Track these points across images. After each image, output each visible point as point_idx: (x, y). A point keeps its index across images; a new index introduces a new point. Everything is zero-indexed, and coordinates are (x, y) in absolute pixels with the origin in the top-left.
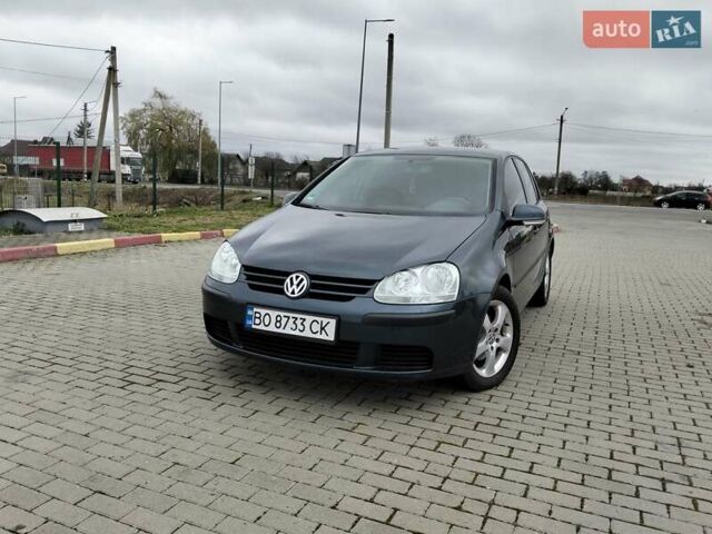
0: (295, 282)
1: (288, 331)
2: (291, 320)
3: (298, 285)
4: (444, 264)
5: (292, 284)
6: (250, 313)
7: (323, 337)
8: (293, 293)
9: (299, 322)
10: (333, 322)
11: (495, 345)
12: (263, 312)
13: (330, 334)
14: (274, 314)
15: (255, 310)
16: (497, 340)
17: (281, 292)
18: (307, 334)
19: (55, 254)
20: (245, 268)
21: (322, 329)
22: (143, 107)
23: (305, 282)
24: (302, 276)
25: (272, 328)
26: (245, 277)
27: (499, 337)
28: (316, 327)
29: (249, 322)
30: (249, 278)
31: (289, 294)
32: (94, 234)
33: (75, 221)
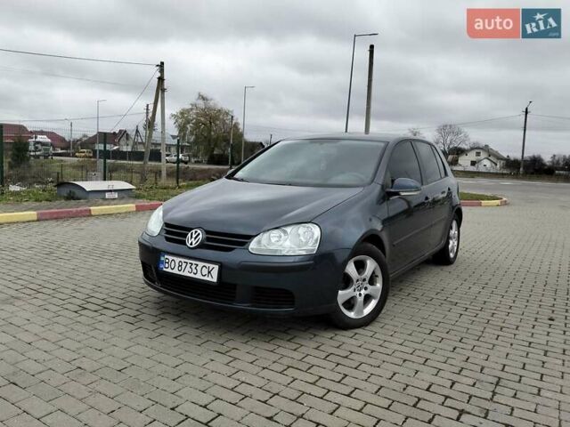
0: (194, 236)
1: (186, 274)
2: (189, 265)
3: (195, 238)
4: (310, 225)
5: (192, 237)
6: (162, 259)
7: (209, 279)
8: (191, 244)
9: (193, 267)
10: (216, 267)
11: (363, 292)
12: (171, 258)
13: (214, 278)
14: (177, 260)
15: (166, 257)
16: (366, 289)
17: (184, 243)
18: (199, 276)
19: (89, 214)
20: (167, 225)
21: (209, 272)
22: (190, 107)
23: (201, 236)
24: (199, 231)
25: (176, 271)
26: (165, 232)
27: (368, 286)
28: (205, 271)
29: (161, 266)
30: (168, 232)
31: (189, 245)
32: (122, 201)
33: (111, 191)
